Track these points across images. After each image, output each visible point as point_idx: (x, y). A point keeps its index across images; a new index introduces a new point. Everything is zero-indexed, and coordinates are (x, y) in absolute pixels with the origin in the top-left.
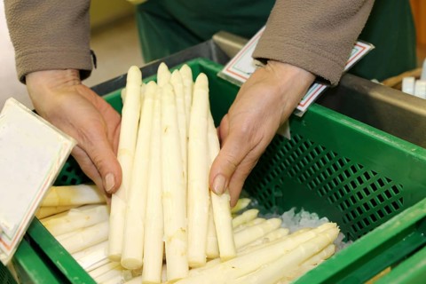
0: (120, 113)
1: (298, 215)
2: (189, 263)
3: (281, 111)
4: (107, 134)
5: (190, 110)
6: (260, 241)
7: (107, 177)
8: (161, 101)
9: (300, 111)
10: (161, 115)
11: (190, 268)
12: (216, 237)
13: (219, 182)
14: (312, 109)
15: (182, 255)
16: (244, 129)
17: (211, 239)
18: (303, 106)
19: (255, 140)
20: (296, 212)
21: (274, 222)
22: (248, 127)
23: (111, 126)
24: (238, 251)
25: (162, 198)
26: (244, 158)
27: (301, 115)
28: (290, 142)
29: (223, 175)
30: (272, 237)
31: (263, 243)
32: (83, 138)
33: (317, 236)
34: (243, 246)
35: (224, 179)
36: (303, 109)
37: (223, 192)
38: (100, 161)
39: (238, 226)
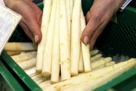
0: (42, 10)
1: (120, 57)
2: (71, 74)
3: (114, 8)
4: (36, 19)
5: (73, 9)
6: (103, 66)
7: (35, 36)
8: (59, 4)
9: (122, 9)
10: (60, 10)
11: (72, 76)
12: (83, 63)
13: (86, 39)
14: (127, 8)
15: (68, 70)
16: (97, 15)
17: (81, 64)
18: (123, 7)
19: (102, 20)
20: (119, 56)
21: (109, 59)
22: (99, 15)
23: (38, 16)
24: (93, 70)
25: (59, 45)
26: (97, 29)
27: (122, 11)
28: (117, 24)
29: (88, 36)
30: (108, 64)
31: (104, 67)
32: (25, 19)
33: (128, 63)
34: (95, 68)
35: (88, 37)
36: (123, 8)
37: (88, 44)
38: (33, 29)
39: (93, 61)
